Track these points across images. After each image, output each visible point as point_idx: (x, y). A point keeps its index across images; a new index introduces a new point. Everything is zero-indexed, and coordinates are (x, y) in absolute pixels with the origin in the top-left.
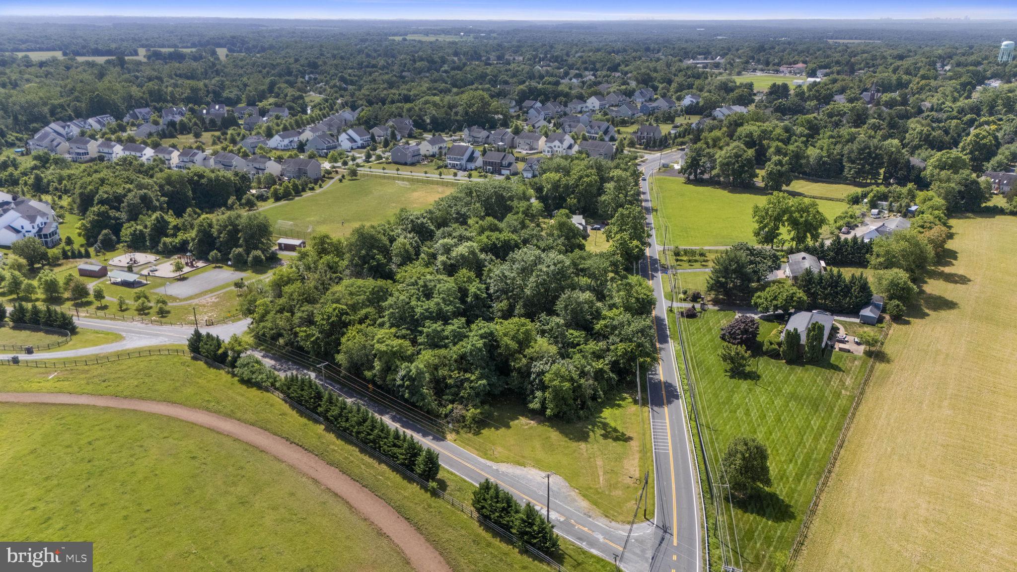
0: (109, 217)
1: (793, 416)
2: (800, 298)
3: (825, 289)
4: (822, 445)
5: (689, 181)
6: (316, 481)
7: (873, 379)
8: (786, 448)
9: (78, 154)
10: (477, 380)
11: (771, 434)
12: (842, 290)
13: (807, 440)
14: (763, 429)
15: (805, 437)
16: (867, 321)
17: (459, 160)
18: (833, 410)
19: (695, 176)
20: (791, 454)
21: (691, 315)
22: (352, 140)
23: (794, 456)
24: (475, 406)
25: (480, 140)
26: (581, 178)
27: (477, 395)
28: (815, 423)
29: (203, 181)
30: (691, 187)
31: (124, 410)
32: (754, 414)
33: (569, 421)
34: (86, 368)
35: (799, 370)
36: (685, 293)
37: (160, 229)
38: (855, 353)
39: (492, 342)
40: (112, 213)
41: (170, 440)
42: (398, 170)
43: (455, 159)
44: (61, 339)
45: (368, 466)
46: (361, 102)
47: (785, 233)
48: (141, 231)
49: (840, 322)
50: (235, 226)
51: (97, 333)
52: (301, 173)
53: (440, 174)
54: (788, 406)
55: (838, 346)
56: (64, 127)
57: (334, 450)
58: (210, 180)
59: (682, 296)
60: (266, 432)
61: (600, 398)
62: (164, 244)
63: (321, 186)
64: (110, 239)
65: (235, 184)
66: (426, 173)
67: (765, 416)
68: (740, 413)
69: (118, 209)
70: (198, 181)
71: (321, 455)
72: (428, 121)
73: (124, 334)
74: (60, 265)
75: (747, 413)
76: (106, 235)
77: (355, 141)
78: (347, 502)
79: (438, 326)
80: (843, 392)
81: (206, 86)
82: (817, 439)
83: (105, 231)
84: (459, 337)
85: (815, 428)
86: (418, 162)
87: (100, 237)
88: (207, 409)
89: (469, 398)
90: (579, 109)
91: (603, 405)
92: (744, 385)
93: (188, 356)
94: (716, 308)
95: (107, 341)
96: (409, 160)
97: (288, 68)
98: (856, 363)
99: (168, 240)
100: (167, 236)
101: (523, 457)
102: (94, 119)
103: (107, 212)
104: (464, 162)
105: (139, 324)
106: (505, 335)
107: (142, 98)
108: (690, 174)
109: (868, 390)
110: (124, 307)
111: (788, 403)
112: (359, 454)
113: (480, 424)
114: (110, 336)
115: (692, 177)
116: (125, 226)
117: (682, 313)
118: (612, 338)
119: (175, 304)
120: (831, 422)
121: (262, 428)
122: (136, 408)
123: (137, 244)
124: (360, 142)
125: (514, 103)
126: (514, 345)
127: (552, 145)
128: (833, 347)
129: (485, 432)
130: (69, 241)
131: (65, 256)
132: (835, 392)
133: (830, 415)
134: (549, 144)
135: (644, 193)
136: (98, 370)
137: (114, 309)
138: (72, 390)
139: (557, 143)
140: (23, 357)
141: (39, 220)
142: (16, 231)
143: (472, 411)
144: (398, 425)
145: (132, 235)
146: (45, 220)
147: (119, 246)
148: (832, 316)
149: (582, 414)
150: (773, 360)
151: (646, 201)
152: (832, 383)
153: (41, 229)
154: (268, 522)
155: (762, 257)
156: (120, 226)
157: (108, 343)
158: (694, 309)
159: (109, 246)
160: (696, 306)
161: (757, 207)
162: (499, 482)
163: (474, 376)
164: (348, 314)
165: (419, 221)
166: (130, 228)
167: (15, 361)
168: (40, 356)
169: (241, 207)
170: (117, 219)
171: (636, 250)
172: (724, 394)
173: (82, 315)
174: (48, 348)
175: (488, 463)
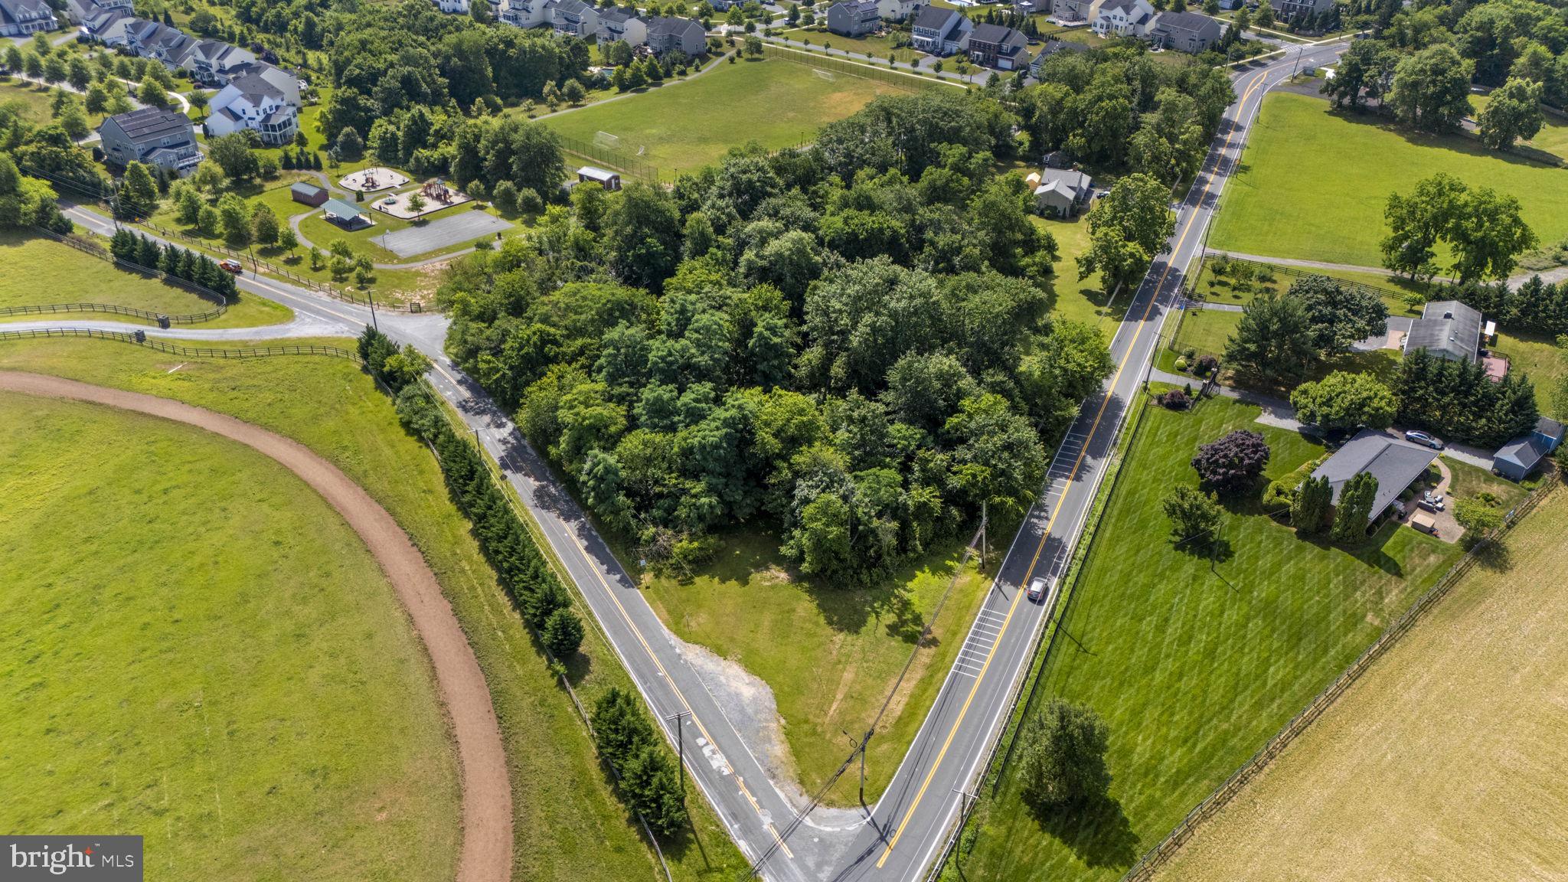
0: (358, 107)
1: (1242, 649)
2: (1377, 409)
3: (1444, 394)
4: (1263, 722)
5: (1338, 111)
6: (411, 619)
7: (1447, 600)
8: (1191, 713)
10: (700, 495)
11: (1180, 679)
12: (1475, 403)
13: (1241, 704)
14: (1171, 665)
15: (1239, 699)
16: (1505, 473)
17: (931, 34)
18: (1326, 651)
19: (1353, 101)
20: (1193, 728)
21: (1176, 403)
23: (1196, 733)
24: (692, 537)
26: (1100, 99)
27: (701, 518)
28: (1277, 672)
29: (511, 52)
30: (1338, 122)
31: (234, 442)
32: (1173, 630)
33: (841, 586)
34: (222, 362)
35: (1312, 551)
36: (1190, 356)
37: (419, 133)
38: (1443, 538)
39: (742, 433)
40: (362, 101)
41: (265, 506)
42: (827, 45)
43: (924, 32)
44: (208, 306)
45: (496, 609)
47: (1445, 255)
48: (393, 134)
49: (1450, 462)
50: (508, 143)
51: (264, 304)
52: (673, 42)
53: (893, 60)
54: (1245, 626)
55: (1420, 518)
57: (463, 571)
58: (523, 51)
59: (1181, 361)
60: (390, 519)
61: (914, 550)
62: (417, 159)
63: (697, 69)
64: (354, 142)
65: (561, 58)
66: (870, 55)
67: (1190, 638)
68: (1148, 626)
69: (369, 93)
70: (503, 52)
71: (442, 574)
73: (297, 311)
74: (276, 178)
75: (1161, 629)
76: (348, 135)
78: (434, 668)
79: (666, 392)
80: (1369, 617)
82: (1259, 706)
83: (347, 130)
84: (695, 416)
85: (1270, 683)
86: (872, 33)
87: (340, 138)
88: (336, 462)
89: (688, 522)
91: (918, 563)
92: (1191, 564)
93: (357, 364)
94: (1235, 395)
95: (271, 320)
96: (856, 28)
98: (1432, 559)
99: (426, 153)
100: (425, 147)
103: (355, 99)
104: (940, 39)
105: (323, 296)
106: (767, 424)
108: (1342, 95)
109: (1423, 622)
110: (319, 264)
111: (1248, 619)
112: (494, 583)
113: (701, 564)
114: (279, 313)
115: (1346, 101)
116: (377, 122)
117: (1160, 399)
119: (389, 267)
120: (1308, 675)
121: (388, 510)
122: (247, 441)
123: (389, 155)
127: (1111, 14)
128: (1403, 517)
129: (701, 581)
130: (302, 141)
131: (288, 164)
132: (1354, 614)
133: (1316, 661)
135: (1239, 128)
136: (235, 369)
137: (307, 263)
138: (187, 397)
140: (152, 332)
141: (267, 102)
142: (236, 117)
143: (682, 544)
144: (581, 544)
145: (382, 139)
146: (278, 102)
147: (368, 153)
148: (1442, 449)
149: (865, 578)
150: (1274, 524)
151: (1232, 146)
152: (1358, 593)
153: (268, 117)
154: (314, 676)
155: (1349, 309)
156: (369, 122)
157: (270, 323)
158: (1188, 390)
159: (352, 153)
160: (1197, 385)
161: (1396, 198)
162: (669, 680)
163: (699, 487)
164: (555, 342)
165: (744, 177)
166: (380, 127)
167: (140, 337)
168: (176, 333)
169: (561, 99)
170: (367, 110)
171: (1129, 261)
172: (1142, 579)
173: (261, 270)
174: (191, 321)
175: (674, 640)
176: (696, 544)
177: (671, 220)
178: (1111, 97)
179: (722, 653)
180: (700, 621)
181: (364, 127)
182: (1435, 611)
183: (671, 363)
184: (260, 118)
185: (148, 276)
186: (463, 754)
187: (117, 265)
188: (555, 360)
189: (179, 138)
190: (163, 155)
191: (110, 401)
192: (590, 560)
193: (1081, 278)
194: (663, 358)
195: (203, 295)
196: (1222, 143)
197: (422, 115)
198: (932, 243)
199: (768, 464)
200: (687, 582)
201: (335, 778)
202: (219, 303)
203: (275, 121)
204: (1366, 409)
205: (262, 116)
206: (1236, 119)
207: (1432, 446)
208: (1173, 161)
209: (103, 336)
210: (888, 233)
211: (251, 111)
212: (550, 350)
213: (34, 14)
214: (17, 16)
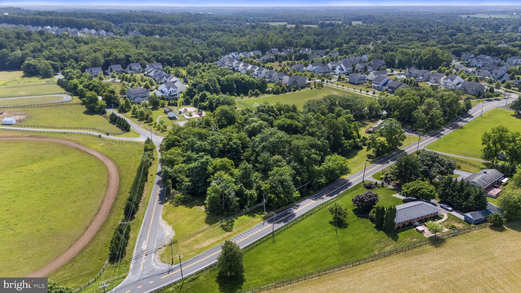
0: (192, 92)
1: (324, 251)
3: (454, 191)
7: (409, 252)
8: (291, 264)
10: (188, 182)
13: (310, 265)
14: (297, 251)
16: (468, 221)
17: (379, 84)
18: (352, 257)
20: (288, 268)
21: (369, 186)
22: (341, 69)
24: (183, 194)
25: (413, 75)
27: (187, 189)
28: (329, 260)
29: (243, 81)
31: (101, 161)
32: (307, 243)
33: (217, 214)
34: (113, 144)
35: (375, 231)
36: (386, 175)
37: (203, 98)
38: (424, 235)
41: (94, 175)
42: (344, 86)
43: (376, 84)
44: (121, 132)
46: (379, 51)
49: (450, 216)
51: (135, 133)
52: (295, 82)
53: (361, 90)
54: (332, 246)
55: (421, 228)
56: (236, 55)
59: (383, 176)
60: (119, 181)
62: (200, 105)
63: (300, 90)
64: (188, 100)
66: (355, 89)
67: (311, 246)
68: (300, 241)
69: (196, 88)
70: (241, 81)
71: (119, 194)
72: (397, 62)
73: (141, 135)
74: (163, 107)
75: (304, 242)
76: (187, 98)
77: (343, 70)
80: (376, 251)
85: (325, 262)
86: (362, 83)
87: (185, 99)
89: (183, 189)
92: (331, 228)
94: (392, 188)
98: (415, 240)
99: (203, 104)
100: (203, 102)
101: (175, 221)
102: (253, 52)
103: (192, 89)
104: (380, 86)
106: (212, 165)
107: (282, 44)
109: (393, 256)
110: (156, 126)
111: (334, 245)
113: (183, 202)
114: (137, 135)
117: (366, 185)
118: (266, 181)
121: (120, 179)
123: (195, 104)
124: (345, 71)
125: (473, 56)
126: (212, 171)
127: (447, 81)
128: (415, 227)
129: (180, 207)
131: (169, 104)
132: (371, 250)
133: (344, 260)
134: (445, 81)
135: (471, 117)
136: (115, 146)
137: (154, 125)
138: (99, 150)
139: (449, 81)
140: (104, 136)
141: (171, 89)
142: (163, 92)
143: (179, 195)
144: (159, 193)
145: (195, 100)
146: (175, 89)
147: (191, 104)
149: (225, 213)
150: (370, 222)
151: (466, 122)
152: (379, 245)
153: (171, 93)
154: (70, 210)
155: (440, 164)
156: (194, 95)
157: (133, 137)
158: (376, 183)
159: (187, 103)
160: (379, 182)
162: (150, 227)
163: (188, 180)
164: (179, 142)
165: (261, 108)
166: (197, 96)
167: (100, 136)
168: (110, 137)
169: (252, 95)
170: (195, 92)
171: (379, 144)
172: (312, 229)
173: (141, 126)
174: (115, 134)
175: (160, 217)
176: (183, 196)
178: (409, 99)
179: (170, 224)
180: (171, 216)
181: (192, 97)
182: (401, 254)
183: (200, 148)
184: (168, 93)
185: (114, 124)
186: (86, 232)
187: (110, 122)
188: (176, 146)
189: (144, 95)
190: (138, 99)
191: (82, 149)
192: (158, 197)
193: (367, 151)
194: (198, 146)
195: (122, 130)
196: (461, 121)
197: (205, 94)
198: (308, 131)
199: (208, 176)
200: (177, 206)
201: (54, 231)
202: (124, 131)
203: (172, 94)
204: (419, 192)
205: (169, 92)
206: (473, 115)
207: (448, 210)
208: (427, 121)
209: (92, 135)
210: (294, 126)
211: (167, 91)
212: (177, 143)
213: (137, 69)
214: (133, 68)
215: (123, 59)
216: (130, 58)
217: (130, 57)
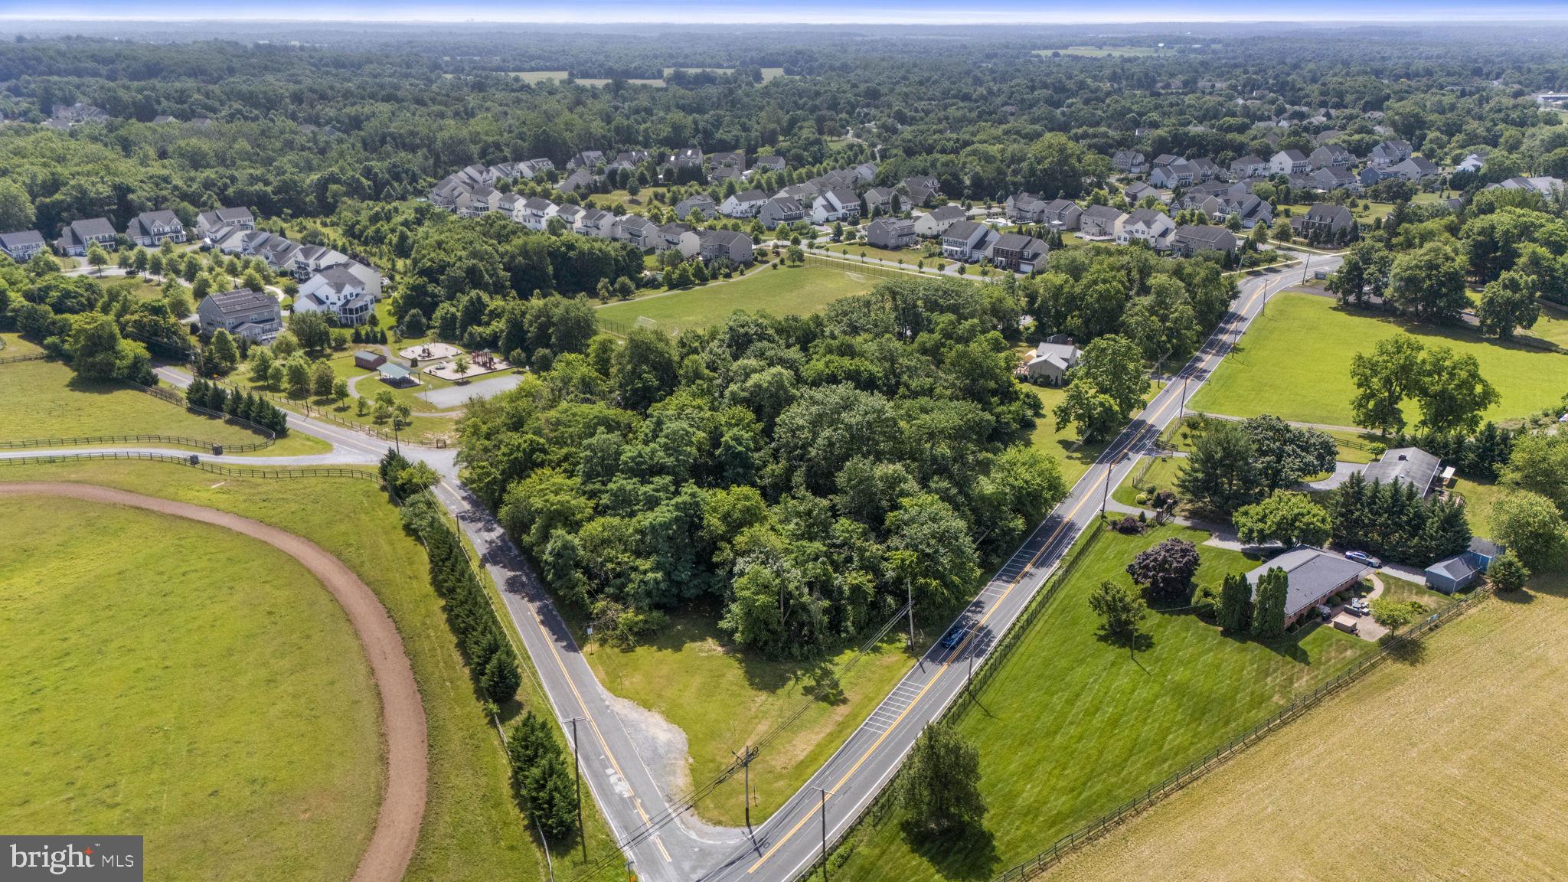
0: (426, 293)
1: (1145, 719)
2: (1308, 524)
3: (1378, 514)
4: (1152, 778)
5: (1345, 307)
6: (372, 671)
7: (1357, 686)
8: (1083, 768)
9: (476, 209)
10: (648, 571)
11: (1078, 742)
12: (1408, 523)
13: (1134, 763)
14: (1073, 731)
15: (1133, 758)
16: (1438, 586)
17: (961, 245)
18: (1227, 723)
19: (1359, 298)
20: (1082, 779)
21: (1129, 528)
22: (830, 207)
23: (1084, 784)
24: (639, 610)
25: (1029, 215)
26: (1095, 282)
27: (649, 594)
28: (1174, 740)
29: (572, 254)
30: (1342, 316)
31: (254, 539)
32: (1082, 703)
33: (773, 658)
34: (260, 481)
35: (1232, 645)
36: (1151, 491)
37: (475, 313)
38: (1363, 637)
39: (691, 519)
40: (430, 288)
41: (267, 586)
42: (863, 255)
43: (955, 244)
44: (259, 439)
45: (449, 665)
46: (895, 151)
47: (1412, 410)
48: (453, 315)
49: (1386, 578)
50: (549, 317)
51: (308, 439)
52: (722, 250)
53: (921, 265)
54: (1154, 702)
55: (1344, 619)
56: (481, 173)
57: (428, 637)
58: (582, 253)
59: (1143, 496)
60: (375, 598)
61: (847, 632)
62: (471, 334)
63: (742, 273)
64: (419, 323)
65: (616, 260)
66: (901, 262)
67: (1097, 710)
68: (1058, 701)
69: (437, 282)
71: (409, 639)
72: (968, 182)
73: (335, 445)
74: (345, 349)
75: (1070, 702)
76: (414, 316)
77: (834, 209)
78: (383, 708)
79: (629, 484)
80: (1276, 698)
81: (695, 122)
82: (1151, 765)
83: (413, 311)
84: (652, 503)
85: (1166, 747)
86: (907, 245)
87: (407, 318)
88: (338, 555)
89: (636, 596)
90: (1250, 172)
91: (850, 643)
92: (1112, 652)
93: (378, 484)
94: (1188, 523)
95: (311, 451)
96: (892, 242)
97: (834, 98)
98: (1349, 653)
99: (480, 329)
100: (479, 325)
101: (660, 696)
102: (528, 163)
103: (424, 286)
104: (967, 249)
105: (363, 436)
106: (715, 510)
107: (604, 137)
108: (1347, 293)
109: (1327, 703)
110: (365, 411)
111: (1157, 696)
112: (452, 647)
113: (645, 635)
114: (320, 446)
115: (1352, 298)
116: (441, 305)
117: (1114, 523)
118: (894, 541)
119: (427, 415)
120: (1205, 742)
121: (374, 590)
122: (265, 539)
123: (448, 333)
124: (841, 212)
125: (1141, 158)
126: (722, 528)
127: (1133, 228)
128: (1327, 619)
129: (641, 651)
130: (374, 321)
131: (357, 339)
132: (1262, 695)
133: (1213, 733)
134: (1129, 228)
135: (1243, 319)
136: (269, 486)
137: (355, 409)
138: (222, 506)
139: (1141, 226)
140: (205, 457)
141: (348, 290)
142: (320, 302)
143: (627, 616)
144: (538, 618)
145: (443, 318)
146: (359, 290)
147: (430, 332)
148: (1380, 567)
150: (1202, 624)
151: (1237, 332)
152: (1269, 679)
153: (348, 302)
154: (274, 711)
155: (1299, 446)
156: (435, 305)
157: (310, 453)
158: (1142, 518)
159: (415, 331)
160: (1150, 514)
161: (1360, 357)
162: (593, 723)
163: (644, 564)
164: (544, 451)
165: (742, 331)
166: (445, 308)
167: (194, 461)
168: (227, 459)
169: (612, 294)
170: (434, 295)
171: (1099, 409)
172: (1064, 663)
173: (312, 414)
174: (241, 450)
175: (606, 694)
176: (641, 617)
177: (670, 362)
178: (1105, 281)
179: (648, 706)
180: (634, 681)
181: (429, 310)
183: (638, 464)
184: (340, 303)
185: (212, 417)
186: (392, 772)
187: (190, 410)
188: (541, 465)
189: (266, 316)
190: (250, 328)
191: (155, 508)
193: (1058, 429)
194: (633, 459)
195: (256, 432)
196: (1223, 331)
197: (479, 298)
199: (713, 546)
200: (629, 649)
201: (271, 786)
202: (268, 436)
203: (354, 305)
204: (1297, 524)
205: (343, 301)
207: (1370, 564)
208: (1164, 338)
209: (162, 460)
211: (333, 297)
212: (538, 457)
213: (167, 229)
214: (154, 230)
215: (109, 197)
216: (131, 196)
217: (130, 190)
